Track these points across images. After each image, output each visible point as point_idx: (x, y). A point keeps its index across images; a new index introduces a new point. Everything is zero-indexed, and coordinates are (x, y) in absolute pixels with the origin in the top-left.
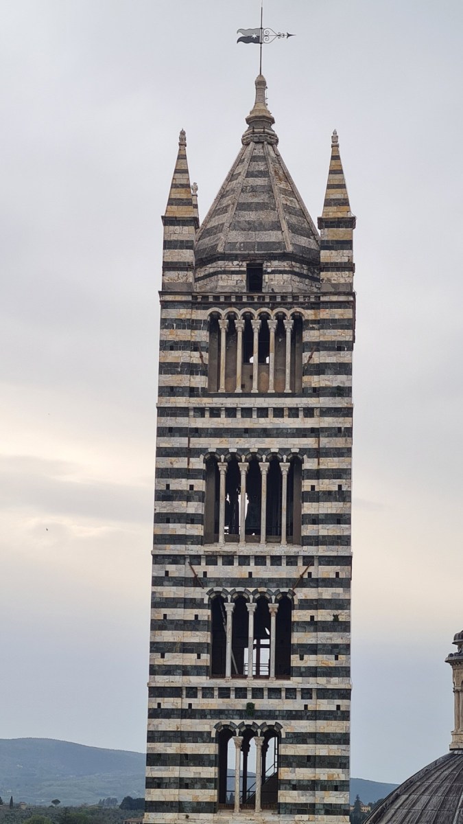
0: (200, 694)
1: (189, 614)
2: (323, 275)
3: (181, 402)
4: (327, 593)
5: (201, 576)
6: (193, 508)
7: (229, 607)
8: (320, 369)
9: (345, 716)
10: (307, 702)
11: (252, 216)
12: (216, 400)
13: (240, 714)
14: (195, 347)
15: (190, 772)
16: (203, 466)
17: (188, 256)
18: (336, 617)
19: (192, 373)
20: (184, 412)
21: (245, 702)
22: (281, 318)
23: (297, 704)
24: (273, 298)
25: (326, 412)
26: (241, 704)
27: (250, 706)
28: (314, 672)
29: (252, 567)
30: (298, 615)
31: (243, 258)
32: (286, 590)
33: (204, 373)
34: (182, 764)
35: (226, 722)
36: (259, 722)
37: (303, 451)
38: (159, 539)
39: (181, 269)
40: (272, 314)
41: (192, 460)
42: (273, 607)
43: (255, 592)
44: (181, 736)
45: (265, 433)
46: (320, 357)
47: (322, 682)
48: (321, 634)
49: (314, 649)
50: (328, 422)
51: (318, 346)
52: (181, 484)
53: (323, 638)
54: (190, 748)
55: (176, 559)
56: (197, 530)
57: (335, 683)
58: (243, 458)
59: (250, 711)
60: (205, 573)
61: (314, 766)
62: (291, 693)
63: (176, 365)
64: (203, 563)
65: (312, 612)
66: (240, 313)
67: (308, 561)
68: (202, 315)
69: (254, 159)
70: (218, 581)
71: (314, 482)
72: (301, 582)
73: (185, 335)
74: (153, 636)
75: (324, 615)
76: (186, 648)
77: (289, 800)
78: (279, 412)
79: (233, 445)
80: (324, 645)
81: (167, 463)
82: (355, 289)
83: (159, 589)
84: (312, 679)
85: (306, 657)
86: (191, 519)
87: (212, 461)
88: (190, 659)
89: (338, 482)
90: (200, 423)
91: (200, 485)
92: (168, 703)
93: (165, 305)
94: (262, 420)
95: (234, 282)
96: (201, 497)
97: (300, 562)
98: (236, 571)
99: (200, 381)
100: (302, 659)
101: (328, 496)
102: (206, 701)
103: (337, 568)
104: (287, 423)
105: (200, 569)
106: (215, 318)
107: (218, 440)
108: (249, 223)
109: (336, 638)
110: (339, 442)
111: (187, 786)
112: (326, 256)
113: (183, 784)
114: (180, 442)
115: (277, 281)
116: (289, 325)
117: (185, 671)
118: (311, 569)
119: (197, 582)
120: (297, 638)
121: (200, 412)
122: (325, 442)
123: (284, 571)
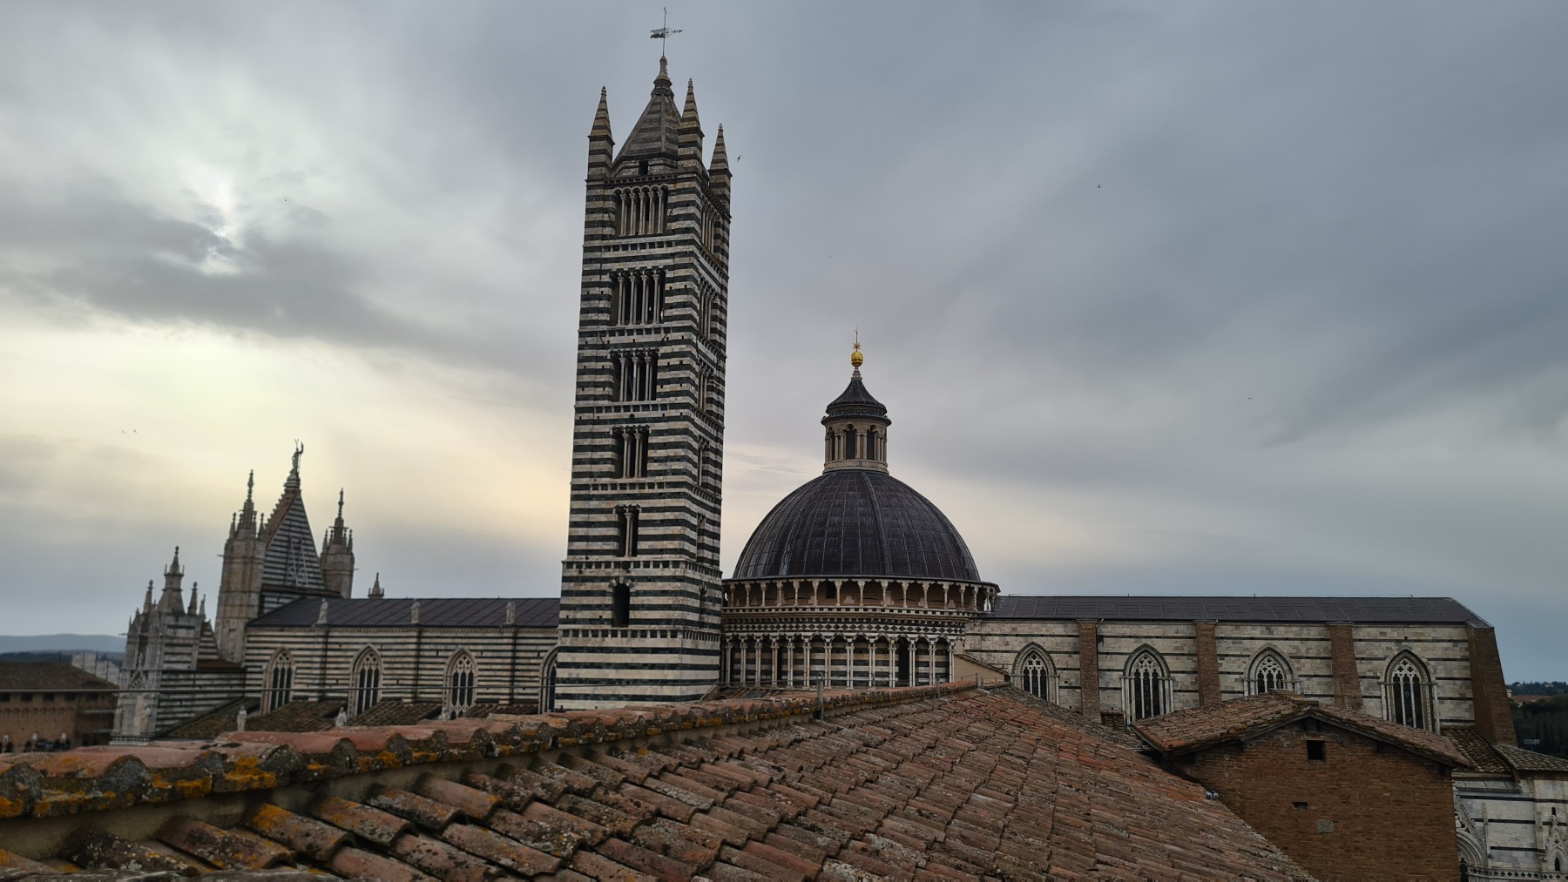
0: (604, 411)
1: (599, 365)
2: (679, 163)
3: (597, 243)
5: (606, 343)
6: (603, 304)
8: (676, 218)
10: (664, 412)
11: (647, 135)
12: (617, 241)
13: (626, 421)
14: (605, 211)
15: (597, 455)
16: (609, 280)
17: (602, 158)
18: (681, 362)
19: (603, 227)
20: (599, 249)
21: (629, 413)
22: (655, 190)
23: (659, 414)
26: (626, 415)
27: (632, 416)
28: (668, 395)
29: (635, 336)
30: (661, 362)
31: (637, 158)
32: (654, 348)
33: (612, 226)
34: (592, 451)
35: (619, 426)
36: (637, 425)
37: (666, 267)
38: (582, 323)
39: (598, 166)
40: (652, 188)
41: (603, 277)
42: (647, 358)
43: (637, 351)
44: (593, 435)
45: (645, 258)
46: (676, 212)
47: (672, 400)
48: (672, 372)
49: (668, 381)
51: (676, 205)
52: (596, 291)
53: (674, 374)
54: (598, 442)
55: (591, 334)
56: (605, 317)
57: (681, 400)
58: (632, 273)
60: (609, 341)
61: (667, 448)
62: (655, 407)
63: (595, 222)
64: (607, 336)
65: (668, 360)
66: (632, 189)
67: (667, 330)
68: (610, 192)
69: (657, 104)
70: (616, 346)
71: (671, 285)
72: (663, 343)
73: (600, 204)
74: (578, 378)
75: (674, 361)
76: (596, 385)
77: (652, 468)
78: (652, 245)
79: (626, 266)
80: (674, 378)
81: (588, 279)
83: (582, 351)
84: (667, 399)
85: (664, 386)
86: (602, 311)
88: (599, 391)
89: (684, 283)
90: (607, 255)
91: (607, 291)
92: (585, 416)
93: (589, 188)
94: (643, 251)
95: (632, 172)
96: (608, 298)
97: (662, 332)
98: (626, 339)
99: (608, 231)
100: (662, 387)
101: (679, 292)
102: (607, 414)
103: (683, 333)
104: (658, 251)
105: (606, 339)
107: (617, 264)
108: (644, 139)
109: (682, 374)
111: (595, 463)
114: (597, 266)
115: (656, 169)
116: (660, 194)
117: (596, 398)
118: (668, 335)
119: (604, 347)
120: (660, 375)
121: (608, 248)
122: (678, 260)
123: (653, 338)
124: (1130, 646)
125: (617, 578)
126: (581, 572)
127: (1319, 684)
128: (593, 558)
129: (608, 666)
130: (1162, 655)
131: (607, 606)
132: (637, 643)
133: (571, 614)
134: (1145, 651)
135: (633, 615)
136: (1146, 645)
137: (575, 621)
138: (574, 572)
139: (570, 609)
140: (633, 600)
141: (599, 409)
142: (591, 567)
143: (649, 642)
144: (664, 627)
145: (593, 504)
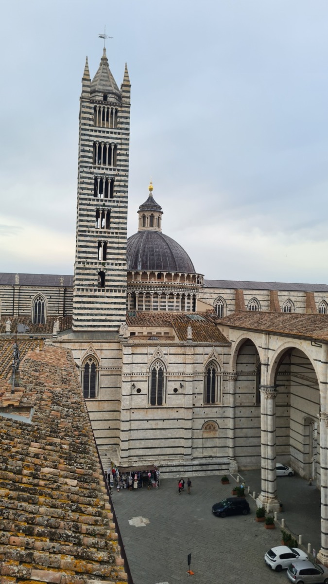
0: (92, 200)
1: (89, 181)
2: (123, 99)
4: (123, 178)
6: (90, 155)
7: (99, 180)
8: (122, 123)
9: (127, 207)
10: (117, 204)
11: (104, 83)
12: (96, 128)
13: (102, 206)
14: (91, 114)
16: (92, 145)
17: (89, 89)
18: (125, 184)
19: (89, 120)
20: (88, 130)
22: (112, 109)
23: (115, 204)
24: (110, 103)
25: (123, 134)
26: (102, 203)
28: (119, 197)
29: (105, 171)
30: (116, 183)
31: (102, 92)
32: (113, 177)
33: (93, 121)
34: (87, 217)
35: (98, 207)
36: (106, 208)
37: (117, 143)
38: (80, 162)
39: (87, 92)
40: (110, 107)
41: (90, 142)
42: (110, 181)
43: (105, 177)
44: (87, 210)
45: (108, 138)
46: (122, 120)
47: (121, 199)
49: (119, 192)
50: (124, 136)
51: (122, 117)
52: (87, 148)
53: (122, 189)
54: (89, 213)
55: (85, 167)
56: (91, 160)
57: (124, 200)
58: (103, 143)
59: (104, 205)
61: (119, 219)
62: (114, 201)
65: (119, 183)
66: (102, 106)
67: (118, 170)
68: (93, 106)
69: (103, 69)
70: (96, 174)
71: (120, 151)
72: (116, 175)
73: (88, 110)
75: (122, 183)
76: (88, 189)
77: (113, 226)
78: (112, 133)
79: (100, 140)
80: (122, 191)
81: (84, 142)
82: (131, 103)
84: (119, 199)
85: (117, 193)
86: (90, 158)
87: (95, 143)
88: (89, 192)
89: (126, 151)
90: (92, 133)
91: (92, 149)
92: (84, 202)
93: (81, 101)
94: (107, 134)
95: (101, 98)
96: (92, 152)
97: (116, 170)
98: (101, 171)
99: (92, 123)
101: (124, 155)
102: (93, 202)
103: (125, 173)
104: (114, 136)
105: (92, 170)
106: (95, 107)
107: (96, 138)
109: (125, 189)
110: (126, 142)
112: (124, 94)
113: (88, 221)
114: (87, 138)
115: (111, 99)
116: (114, 111)
117: (88, 195)
118: (119, 172)
119: (91, 173)
120: (115, 189)
121: (92, 130)
122: (123, 141)
123: (112, 172)
124: (250, 297)
125: (100, 269)
126: (84, 266)
127: (301, 310)
128: (89, 260)
129: (97, 303)
130: (259, 301)
131: (96, 279)
132: (109, 294)
133: (81, 282)
134: (255, 299)
135: (106, 283)
136: (254, 297)
137: (82, 285)
138: (81, 265)
139: (80, 280)
140: (107, 278)
141: (90, 200)
142: (88, 264)
143: (114, 294)
144: (120, 288)
145: (88, 239)
